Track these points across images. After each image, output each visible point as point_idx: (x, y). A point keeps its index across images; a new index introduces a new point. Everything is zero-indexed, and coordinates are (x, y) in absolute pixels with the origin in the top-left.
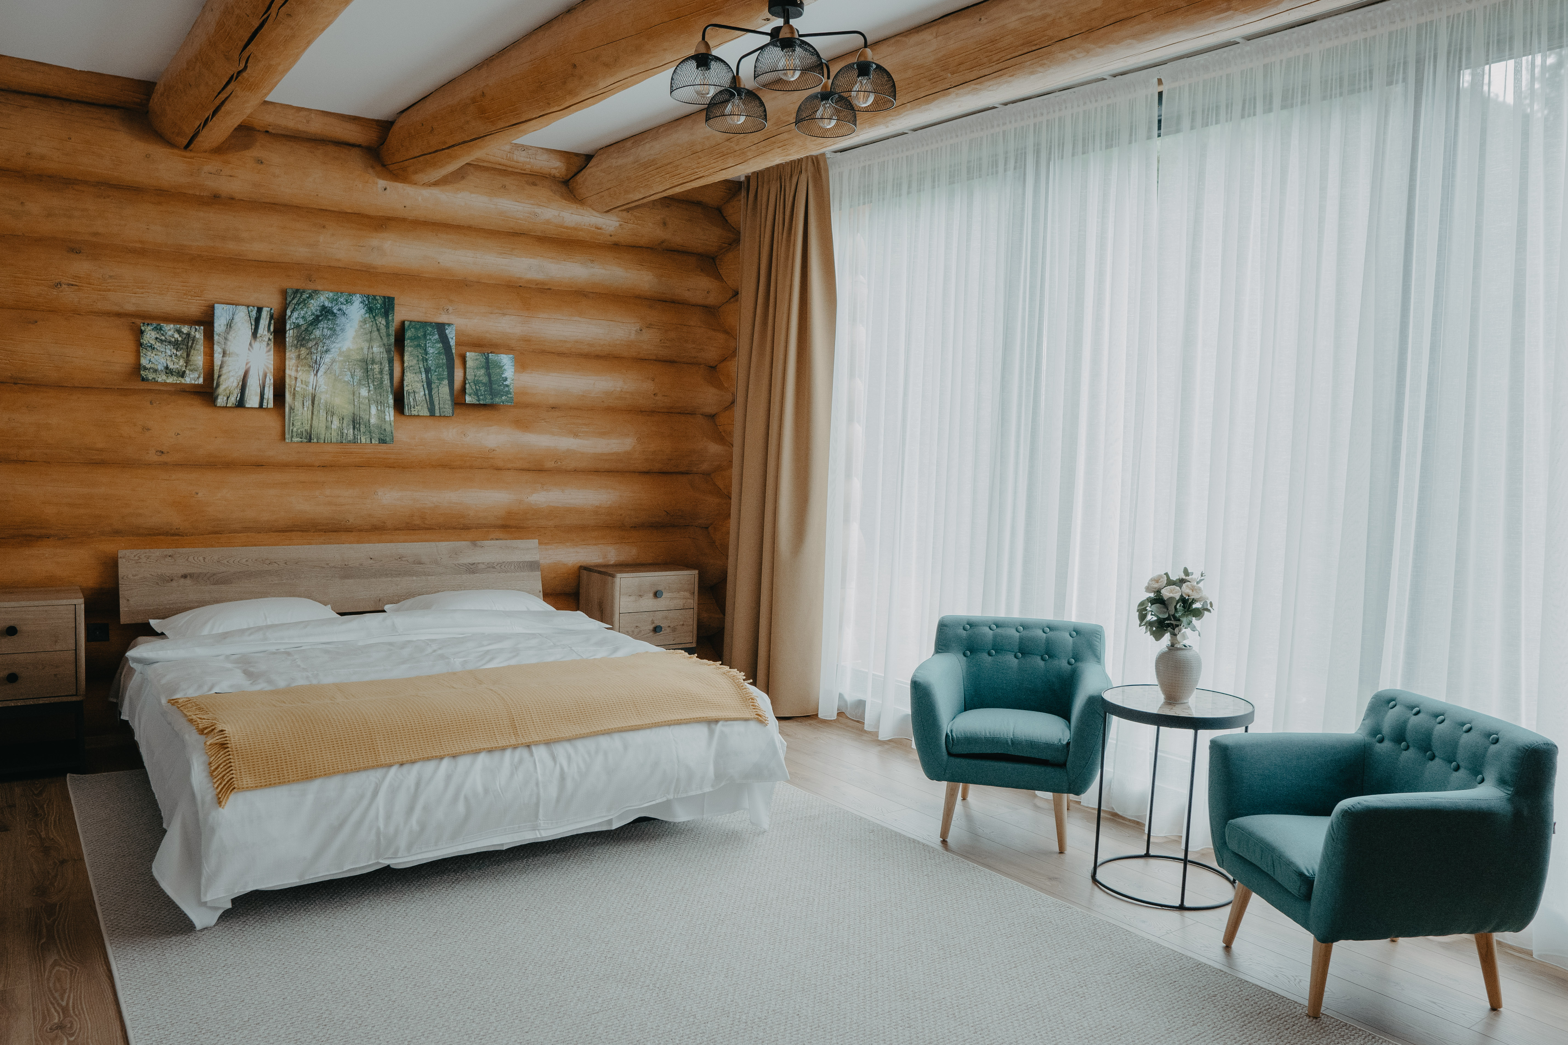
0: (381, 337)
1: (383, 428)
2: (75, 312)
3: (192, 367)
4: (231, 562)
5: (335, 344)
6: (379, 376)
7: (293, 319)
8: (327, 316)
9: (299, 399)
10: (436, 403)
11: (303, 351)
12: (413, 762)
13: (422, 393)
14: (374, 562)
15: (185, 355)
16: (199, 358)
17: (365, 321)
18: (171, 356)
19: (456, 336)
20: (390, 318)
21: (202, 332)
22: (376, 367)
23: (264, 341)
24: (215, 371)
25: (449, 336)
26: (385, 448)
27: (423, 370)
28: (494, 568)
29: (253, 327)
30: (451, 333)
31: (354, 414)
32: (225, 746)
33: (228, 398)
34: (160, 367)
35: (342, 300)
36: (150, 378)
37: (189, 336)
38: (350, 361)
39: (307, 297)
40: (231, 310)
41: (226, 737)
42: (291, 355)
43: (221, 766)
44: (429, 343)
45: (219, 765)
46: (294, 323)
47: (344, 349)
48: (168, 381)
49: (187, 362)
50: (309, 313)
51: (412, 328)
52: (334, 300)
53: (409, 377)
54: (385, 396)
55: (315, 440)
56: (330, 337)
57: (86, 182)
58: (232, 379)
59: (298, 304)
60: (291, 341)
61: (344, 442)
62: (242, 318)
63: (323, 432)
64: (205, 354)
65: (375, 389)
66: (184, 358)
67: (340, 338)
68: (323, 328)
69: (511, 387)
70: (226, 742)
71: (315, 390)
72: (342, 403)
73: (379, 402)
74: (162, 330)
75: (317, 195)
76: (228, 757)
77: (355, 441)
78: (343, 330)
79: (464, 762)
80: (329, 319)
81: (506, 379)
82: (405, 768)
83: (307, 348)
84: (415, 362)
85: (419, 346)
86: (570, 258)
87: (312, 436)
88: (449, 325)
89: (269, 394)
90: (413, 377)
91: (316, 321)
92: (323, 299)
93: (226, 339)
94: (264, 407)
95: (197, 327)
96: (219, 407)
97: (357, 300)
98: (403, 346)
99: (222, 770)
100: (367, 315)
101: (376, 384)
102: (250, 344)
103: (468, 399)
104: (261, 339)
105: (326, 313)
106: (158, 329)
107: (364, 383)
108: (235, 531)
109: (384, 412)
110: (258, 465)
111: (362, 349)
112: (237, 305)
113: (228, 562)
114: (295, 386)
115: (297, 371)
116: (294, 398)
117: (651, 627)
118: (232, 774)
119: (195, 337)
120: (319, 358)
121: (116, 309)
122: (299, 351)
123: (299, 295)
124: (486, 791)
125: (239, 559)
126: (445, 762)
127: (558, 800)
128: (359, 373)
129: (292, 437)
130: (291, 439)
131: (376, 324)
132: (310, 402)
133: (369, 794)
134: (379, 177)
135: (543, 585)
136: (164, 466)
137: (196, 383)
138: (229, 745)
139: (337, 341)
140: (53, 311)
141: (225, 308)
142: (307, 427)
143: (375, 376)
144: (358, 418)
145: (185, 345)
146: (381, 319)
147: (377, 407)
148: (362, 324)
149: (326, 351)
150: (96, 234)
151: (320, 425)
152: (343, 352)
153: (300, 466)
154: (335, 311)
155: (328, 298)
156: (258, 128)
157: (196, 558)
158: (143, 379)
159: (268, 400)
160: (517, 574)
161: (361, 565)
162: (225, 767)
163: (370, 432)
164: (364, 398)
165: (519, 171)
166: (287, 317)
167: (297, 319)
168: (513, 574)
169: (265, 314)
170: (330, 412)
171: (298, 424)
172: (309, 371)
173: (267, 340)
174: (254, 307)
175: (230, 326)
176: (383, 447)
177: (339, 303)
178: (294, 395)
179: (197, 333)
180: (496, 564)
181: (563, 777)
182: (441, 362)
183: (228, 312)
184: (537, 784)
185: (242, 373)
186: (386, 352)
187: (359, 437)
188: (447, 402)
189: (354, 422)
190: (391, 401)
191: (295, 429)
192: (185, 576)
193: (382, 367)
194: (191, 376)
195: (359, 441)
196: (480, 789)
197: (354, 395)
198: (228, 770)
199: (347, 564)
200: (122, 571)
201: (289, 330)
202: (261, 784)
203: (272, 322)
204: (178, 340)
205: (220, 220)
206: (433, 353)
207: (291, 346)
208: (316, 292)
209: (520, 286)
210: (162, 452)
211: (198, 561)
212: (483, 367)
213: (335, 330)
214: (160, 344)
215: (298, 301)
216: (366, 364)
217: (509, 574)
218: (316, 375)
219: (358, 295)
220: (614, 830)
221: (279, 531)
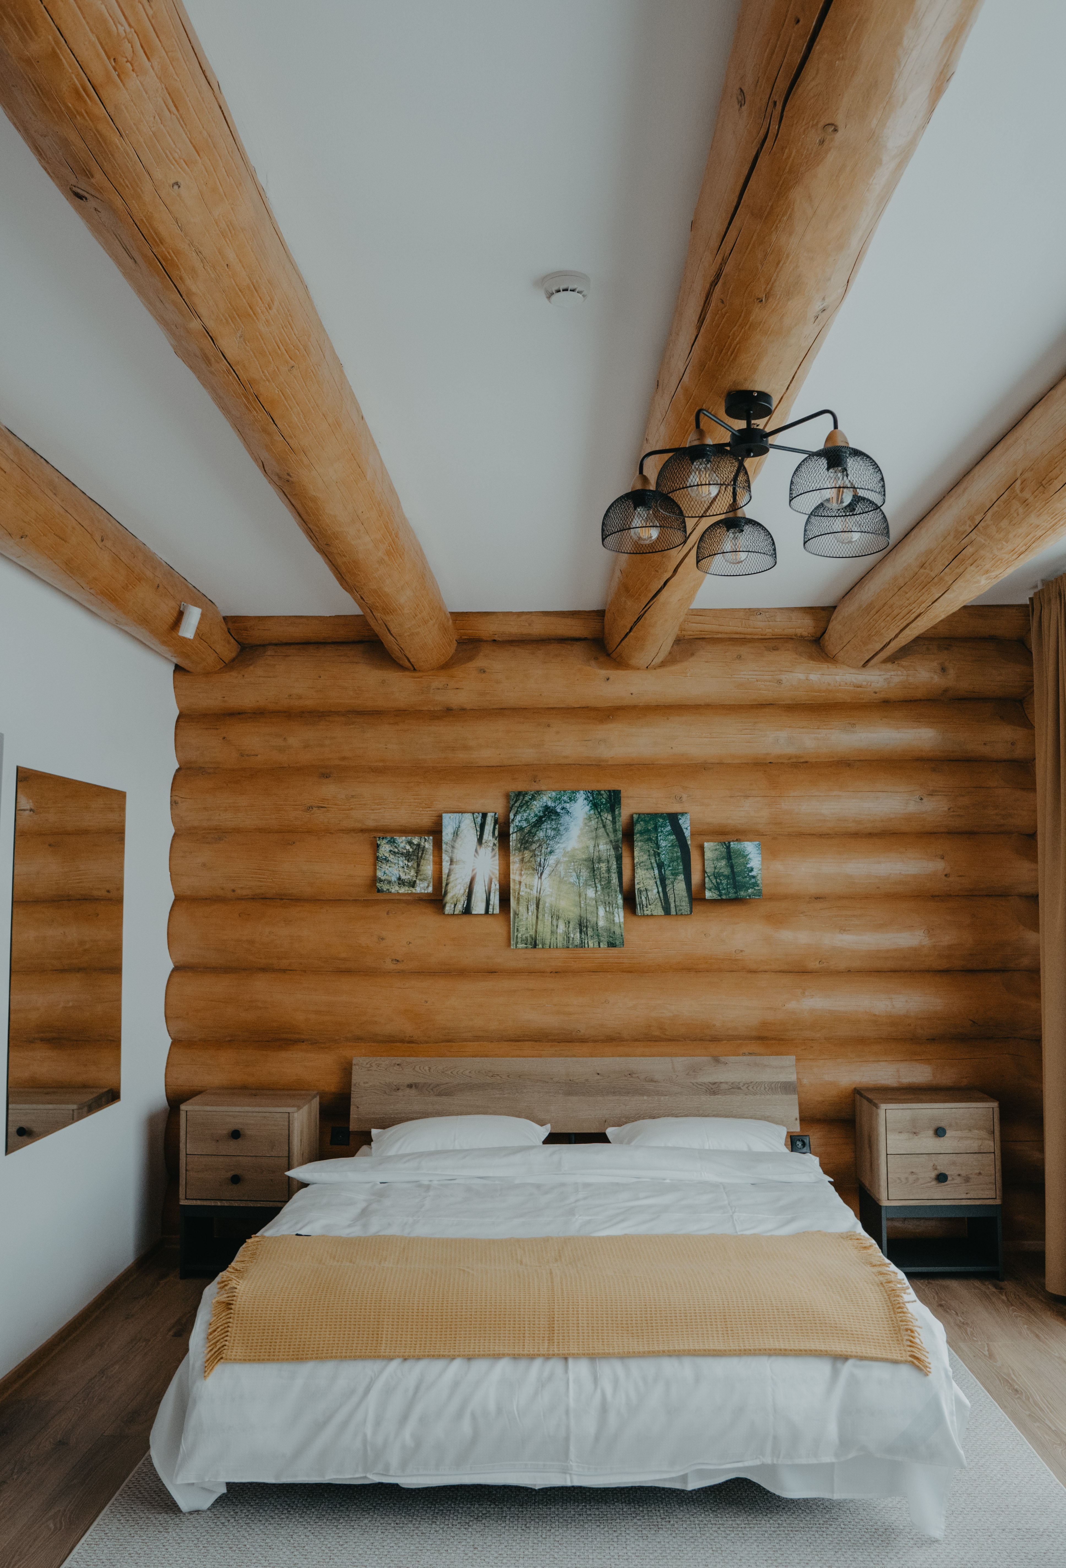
0: (608, 834)
1: (612, 931)
2: (328, 831)
3: (422, 877)
4: (455, 1073)
5: (559, 845)
6: (606, 875)
7: (516, 822)
8: (551, 816)
9: (523, 903)
10: (672, 900)
11: (527, 854)
12: (419, 1358)
13: (655, 891)
14: (602, 1078)
15: (415, 866)
16: (428, 868)
17: (590, 818)
18: (403, 867)
19: (690, 825)
20: (617, 813)
21: (431, 842)
22: (603, 866)
23: (489, 846)
24: (443, 879)
25: (683, 826)
26: (617, 952)
27: (655, 865)
28: (739, 1088)
29: (478, 833)
30: (685, 824)
31: (580, 916)
32: (230, 1306)
33: (455, 905)
34: (394, 879)
35: (565, 798)
36: (385, 890)
37: (419, 847)
38: (575, 861)
39: (531, 799)
40: (457, 818)
41: (234, 1296)
42: (515, 859)
43: (219, 1330)
44: (660, 836)
45: (218, 1328)
46: (517, 826)
47: (569, 849)
48: (400, 892)
49: (418, 872)
50: (532, 815)
51: (641, 821)
52: (556, 799)
53: (640, 874)
54: (614, 896)
55: (540, 946)
56: (554, 837)
57: (337, 713)
58: (459, 887)
59: (521, 806)
60: (514, 845)
61: (570, 947)
62: (468, 825)
63: (548, 937)
64: (435, 863)
65: (603, 889)
66: (414, 868)
67: (564, 838)
68: (547, 829)
69: (759, 878)
70: (231, 1302)
71: (540, 893)
72: (568, 906)
73: (607, 903)
74: (395, 842)
75: (541, 695)
76: (228, 1320)
77: (582, 945)
78: (567, 829)
79: (479, 1366)
80: (552, 820)
81: (752, 870)
82: (408, 1364)
83: (530, 851)
84: (646, 857)
85: (650, 839)
86: (825, 725)
87: (537, 942)
88: (683, 814)
89: (495, 899)
90: (645, 874)
91: (539, 822)
92: (546, 800)
93: (453, 847)
94: (490, 913)
95: (426, 837)
96: (448, 915)
97: (581, 797)
98: (633, 841)
99: (219, 1334)
100: (592, 812)
101: (603, 883)
102: (476, 851)
103: (708, 895)
104: (486, 844)
105: (549, 813)
106: (392, 842)
107: (590, 883)
108: (466, 1040)
109: (613, 914)
110: (491, 972)
111: (588, 847)
112: (462, 813)
113: (452, 1072)
114: (520, 890)
115: (521, 875)
116: (518, 903)
117: (933, 1174)
118: (226, 1341)
119: (424, 847)
120: (543, 860)
121: (359, 825)
122: (523, 854)
123: (521, 798)
124: (499, 1411)
125: (462, 1071)
126: (457, 1364)
127: (597, 1438)
128: (585, 873)
129: (517, 943)
130: (516, 945)
131: (602, 820)
132: (535, 906)
133: (360, 1391)
134: (601, 668)
135: (801, 1112)
136: (402, 974)
137: (426, 892)
138: (233, 1307)
139: (561, 841)
140: (309, 832)
141: (452, 817)
142: (532, 933)
143: (602, 876)
144: (585, 921)
145: (415, 855)
146: (606, 814)
147: (605, 908)
148: (586, 821)
149: (551, 852)
150: (344, 759)
151: (545, 929)
152: (568, 852)
153: (531, 972)
154: (558, 810)
155: (551, 798)
156: (485, 639)
157: (422, 1068)
158: (379, 891)
159: (493, 907)
160: (768, 1097)
161: (587, 1080)
162: (222, 1331)
163: (598, 936)
164: (591, 899)
165: (760, 637)
166: (510, 820)
167: (519, 822)
168: (763, 1097)
169: (490, 820)
170: (556, 916)
171: (522, 930)
172: (533, 875)
173: (492, 845)
174: (478, 813)
175: (457, 834)
176: (613, 951)
177: (563, 802)
178: (518, 899)
179: (426, 843)
180: (741, 1084)
181: (604, 1409)
182: (675, 855)
183: (454, 820)
184: (567, 1412)
185: (468, 880)
186: (614, 848)
187: (586, 942)
188: (684, 899)
189: (580, 925)
190: (620, 902)
191: (520, 935)
192: (410, 1086)
193: (610, 865)
194: (421, 886)
195: (586, 946)
196: (492, 1407)
197: (580, 897)
198: (223, 1335)
199: (571, 1079)
200: (355, 1079)
201: (513, 833)
202: (249, 1358)
203: (497, 826)
204: (409, 852)
205: (448, 732)
206: (666, 846)
207: (515, 850)
208: (538, 792)
209: (770, 763)
210: (398, 961)
211: (423, 1071)
212: (723, 858)
213: (559, 830)
214: (393, 857)
215: (521, 803)
216: (592, 864)
217: (758, 1097)
218: (540, 878)
219: (582, 792)
220: (691, 1492)
221: (510, 1041)
